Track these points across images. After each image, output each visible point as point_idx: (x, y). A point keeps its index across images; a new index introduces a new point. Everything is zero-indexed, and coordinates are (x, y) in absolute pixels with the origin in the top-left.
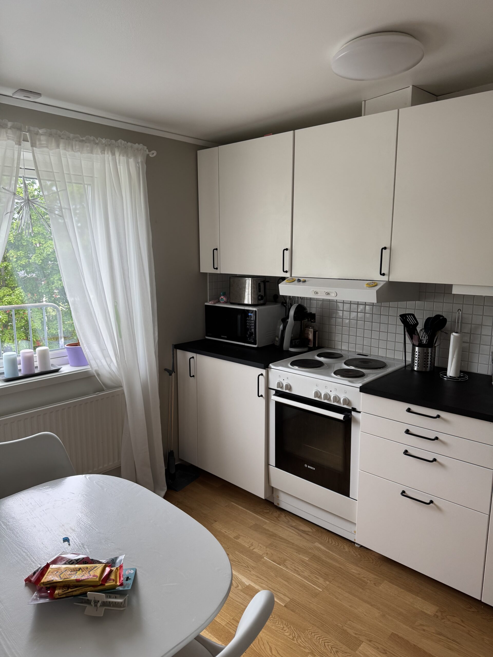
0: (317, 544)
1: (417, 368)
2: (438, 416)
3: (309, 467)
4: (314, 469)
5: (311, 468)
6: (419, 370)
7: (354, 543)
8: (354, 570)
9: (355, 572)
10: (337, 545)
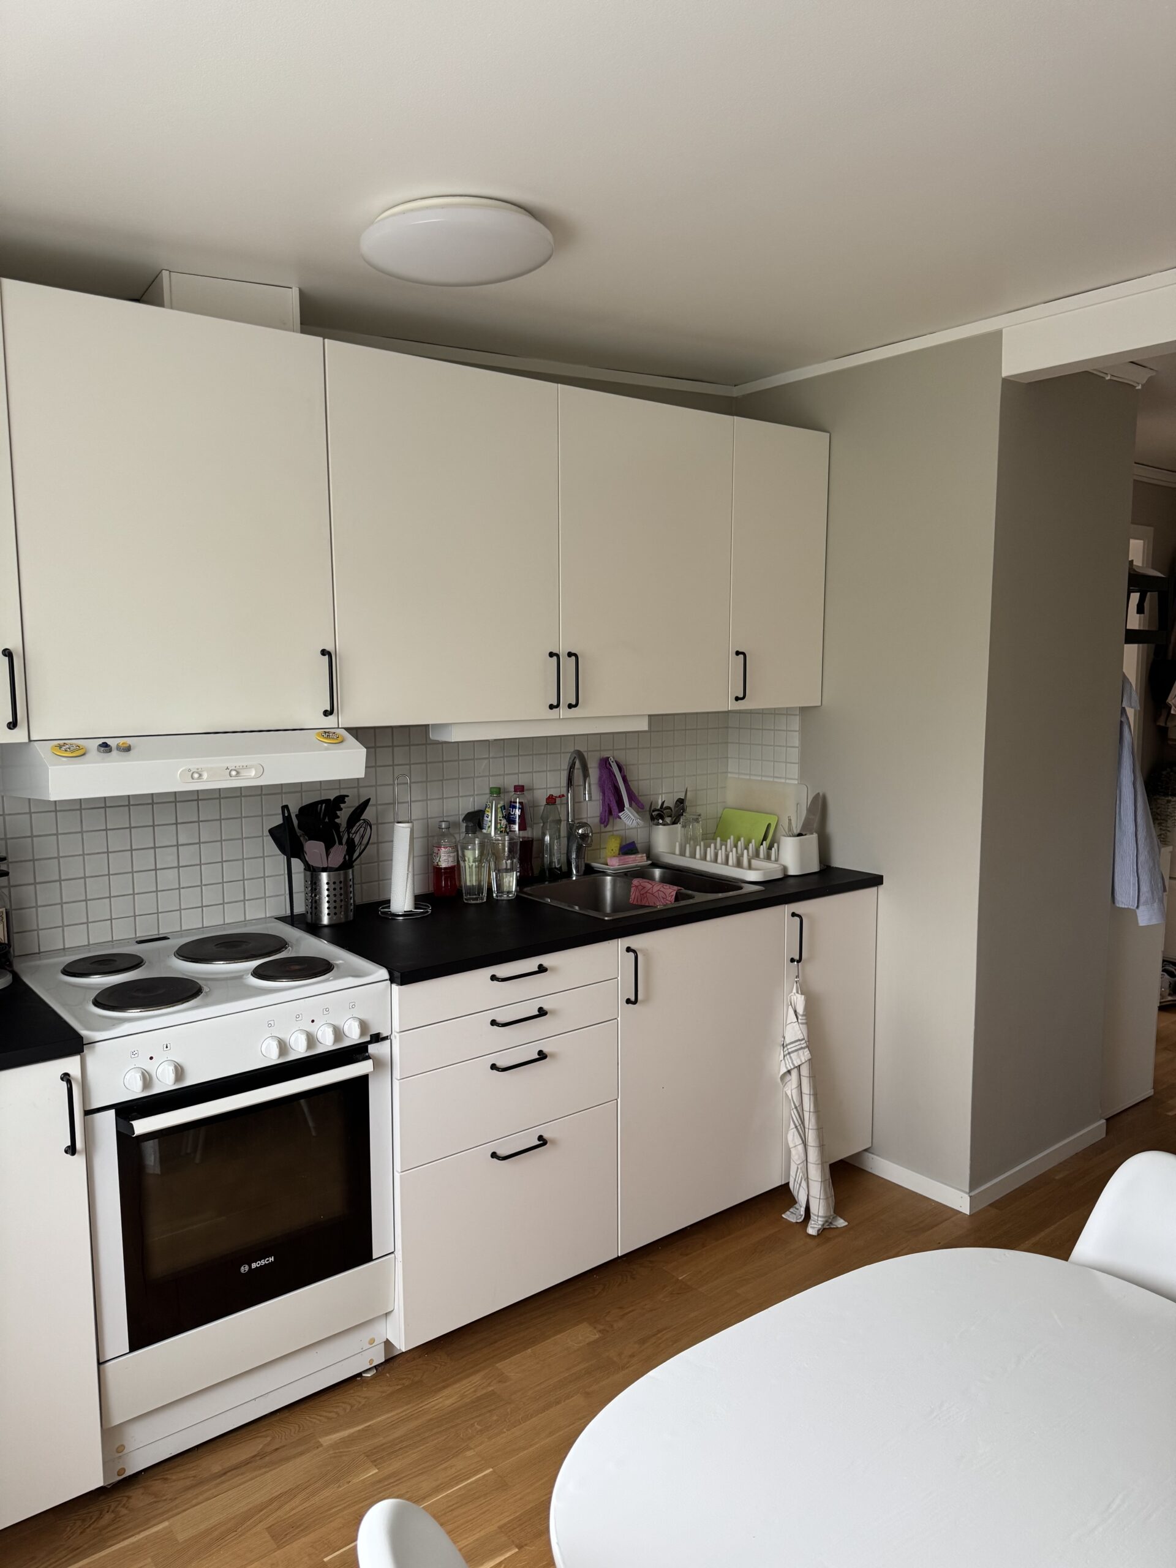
0: (327, 1440)
1: (330, 919)
2: (542, 969)
3: (254, 1265)
4: (272, 1259)
5: (263, 1262)
6: (333, 922)
7: (360, 1375)
8: (446, 1399)
9: (453, 1402)
10: (349, 1407)
